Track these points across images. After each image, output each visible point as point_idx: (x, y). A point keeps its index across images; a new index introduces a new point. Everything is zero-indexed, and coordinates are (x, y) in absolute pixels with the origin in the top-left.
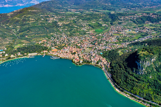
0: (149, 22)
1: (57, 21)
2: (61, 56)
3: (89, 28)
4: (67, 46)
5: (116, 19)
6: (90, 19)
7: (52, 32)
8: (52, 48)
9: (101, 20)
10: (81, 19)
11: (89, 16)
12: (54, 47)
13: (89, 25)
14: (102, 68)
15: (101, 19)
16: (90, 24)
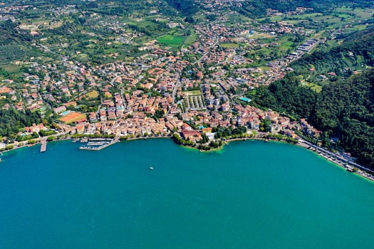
0: (275, 12)
1: (14, 21)
2: (119, 132)
3: (135, 36)
4: (108, 94)
5: (195, 7)
6: (121, 12)
7: (17, 59)
8: (57, 111)
9: (155, 12)
10: (96, 12)
11: (112, 3)
12: (64, 108)
13: (133, 27)
14: (295, 143)
15: (153, 9)
16: (131, 23)
